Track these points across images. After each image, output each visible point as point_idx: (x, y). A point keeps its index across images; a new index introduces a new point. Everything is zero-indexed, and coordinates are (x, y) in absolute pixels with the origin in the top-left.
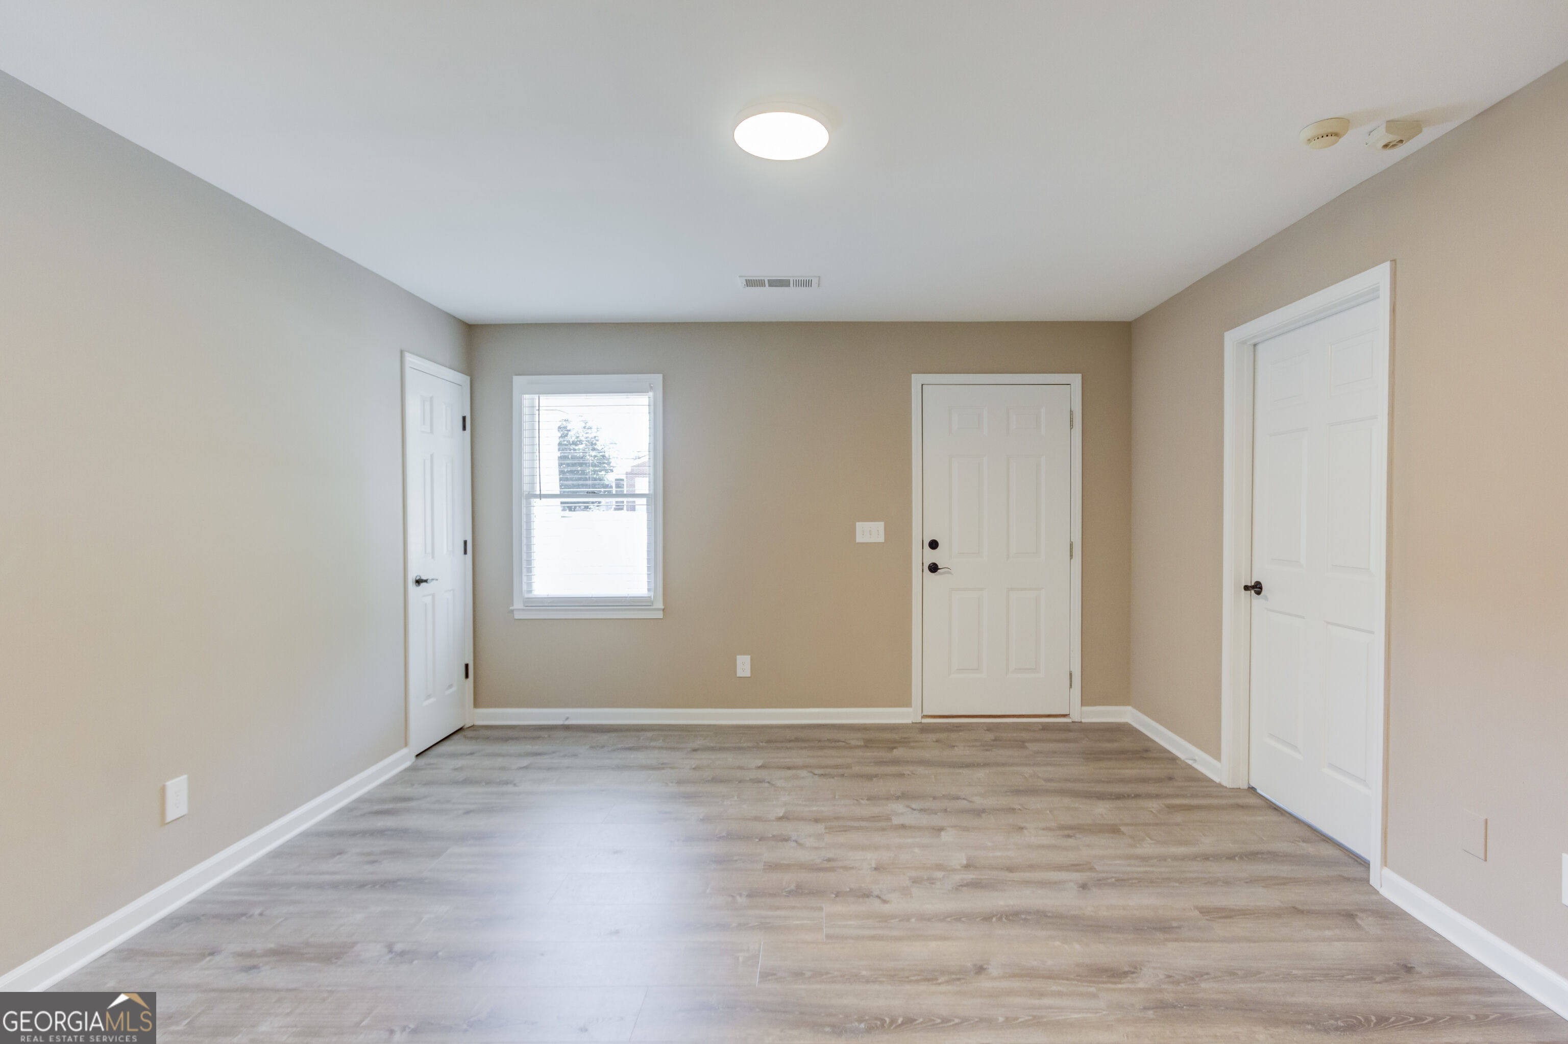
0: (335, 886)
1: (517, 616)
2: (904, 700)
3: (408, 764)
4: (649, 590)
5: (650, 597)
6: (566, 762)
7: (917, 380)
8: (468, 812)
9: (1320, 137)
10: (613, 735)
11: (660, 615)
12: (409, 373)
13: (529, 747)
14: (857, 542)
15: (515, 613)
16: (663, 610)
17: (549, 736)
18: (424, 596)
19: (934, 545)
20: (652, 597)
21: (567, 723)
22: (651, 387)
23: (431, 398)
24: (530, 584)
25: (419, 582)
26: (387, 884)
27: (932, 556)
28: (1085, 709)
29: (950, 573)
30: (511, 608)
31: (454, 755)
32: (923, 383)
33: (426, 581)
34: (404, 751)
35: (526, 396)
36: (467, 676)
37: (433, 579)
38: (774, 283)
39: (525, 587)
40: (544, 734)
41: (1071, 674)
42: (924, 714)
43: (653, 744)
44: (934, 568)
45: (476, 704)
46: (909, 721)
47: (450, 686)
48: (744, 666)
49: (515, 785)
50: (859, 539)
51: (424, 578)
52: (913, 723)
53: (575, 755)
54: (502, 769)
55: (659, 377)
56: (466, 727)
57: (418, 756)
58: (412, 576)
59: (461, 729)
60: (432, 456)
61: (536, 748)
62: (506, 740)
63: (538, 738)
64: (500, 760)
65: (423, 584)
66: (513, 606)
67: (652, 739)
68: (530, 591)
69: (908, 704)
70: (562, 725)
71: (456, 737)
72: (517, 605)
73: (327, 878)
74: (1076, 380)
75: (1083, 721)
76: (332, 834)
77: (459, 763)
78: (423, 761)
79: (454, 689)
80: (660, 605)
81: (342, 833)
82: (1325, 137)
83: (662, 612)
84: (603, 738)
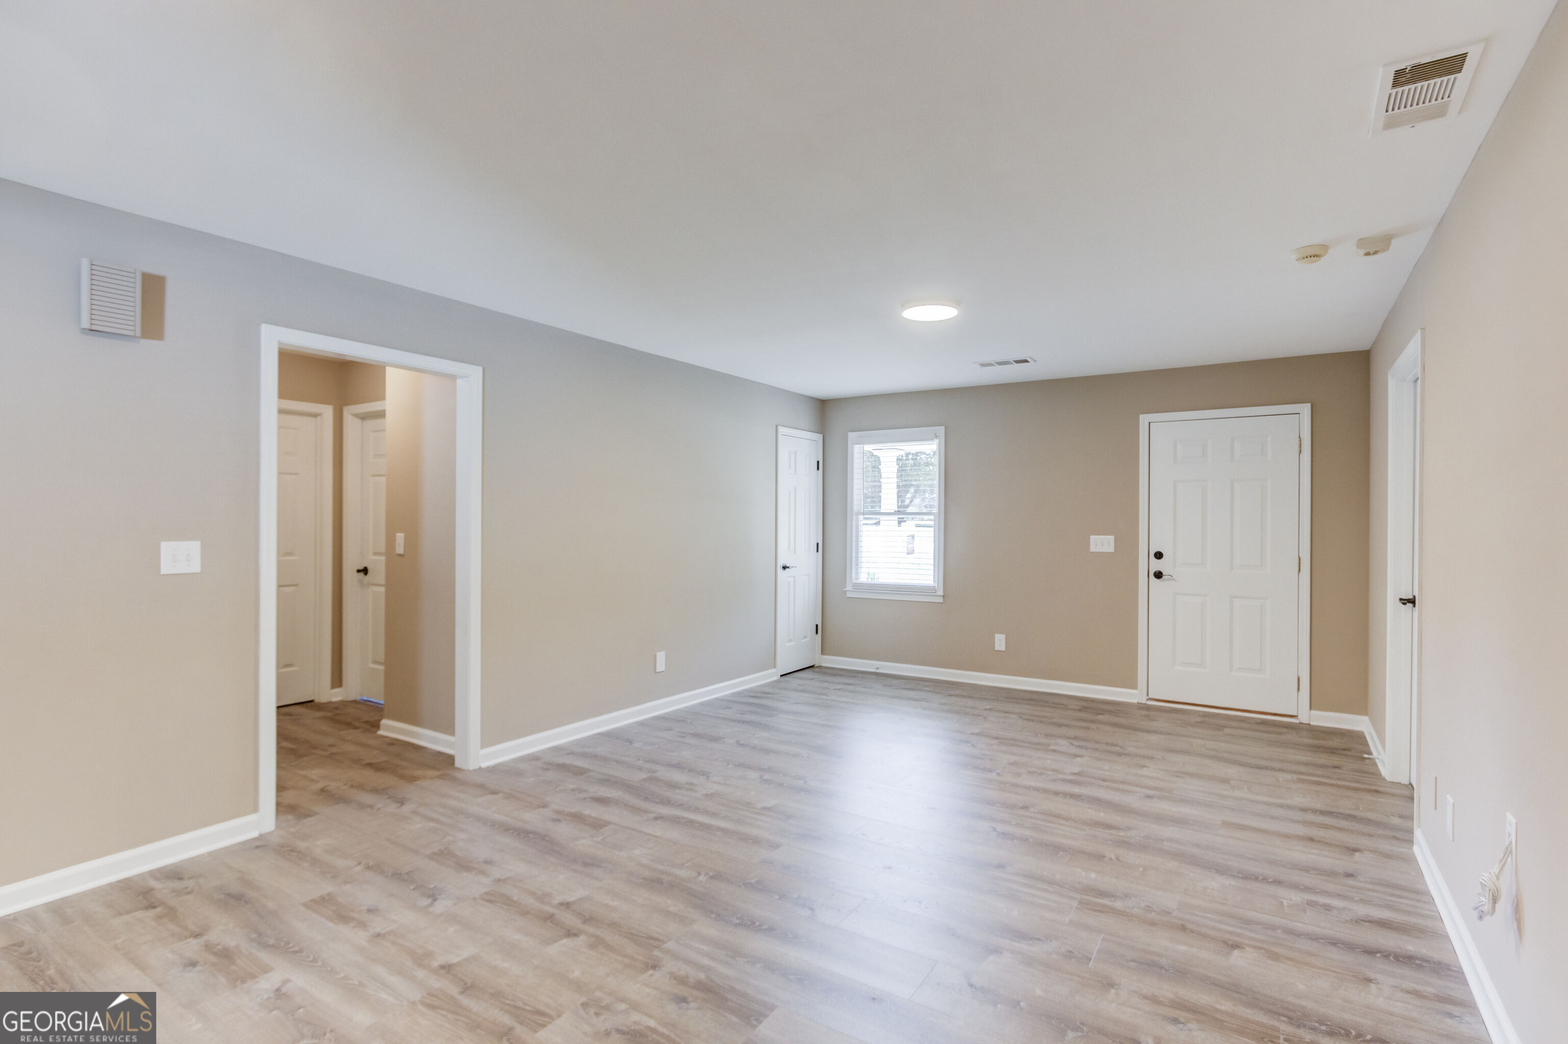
0: (723, 719)
1: (849, 595)
2: (1131, 684)
3: (775, 678)
4: (934, 581)
5: (934, 587)
6: (863, 690)
7: (1144, 419)
8: (796, 703)
9: (1305, 257)
10: (903, 681)
11: (941, 600)
12: (780, 437)
13: (846, 680)
14: (1091, 551)
15: (847, 593)
16: (943, 596)
17: (863, 677)
18: (788, 577)
19: (1159, 555)
20: (936, 586)
21: (878, 671)
22: (937, 436)
23: (796, 452)
24: (857, 574)
25: (784, 568)
26: (744, 722)
27: (1156, 565)
28: (1313, 712)
29: (1174, 580)
30: (844, 589)
31: (801, 679)
32: (1150, 421)
33: (788, 567)
34: (774, 670)
35: (856, 446)
36: (817, 633)
37: (793, 567)
38: (1000, 364)
39: (854, 575)
40: (860, 676)
41: (1299, 679)
42: (1150, 697)
43: (926, 689)
44: (1158, 575)
45: (822, 653)
46: (1135, 701)
47: (806, 637)
48: (1000, 643)
49: (827, 696)
50: (1093, 549)
51: (788, 566)
52: (1138, 703)
53: (871, 688)
54: (826, 688)
55: (942, 429)
56: (816, 666)
57: (781, 676)
58: (780, 564)
59: (812, 667)
60: (795, 488)
61: (851, 681)
62: (835, 675)
63: (855, 677)
64: (826, 684)
65: (787, 569)
66: (846, 588)
67: (926, 686)
68: (857, 579)
69: (1134, 686)
70: (875, 672)
71: (807, 670)
72: (849, 587)
73: (721, 716)
74: (1305, 409)
75: (1312, 723)
76: (728, 701)
77: (803, 682)
78: (783, 678)
79: (807, 640)
80: (941, 593)
81: (732, 701)
82: (1309, 258)
83: (942, 598)
84: (896, 682)
